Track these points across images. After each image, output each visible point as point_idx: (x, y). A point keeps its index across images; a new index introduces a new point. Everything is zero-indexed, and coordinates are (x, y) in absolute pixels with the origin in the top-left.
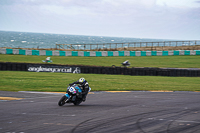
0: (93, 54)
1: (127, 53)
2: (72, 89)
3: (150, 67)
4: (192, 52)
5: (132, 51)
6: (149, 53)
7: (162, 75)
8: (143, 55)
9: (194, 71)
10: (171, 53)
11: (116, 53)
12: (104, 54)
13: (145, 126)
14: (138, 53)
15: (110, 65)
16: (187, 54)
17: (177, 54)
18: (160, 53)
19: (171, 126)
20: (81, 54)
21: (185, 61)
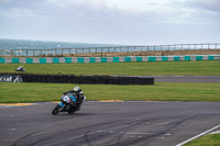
0: (36, 61)
1: (74, 60)
2: (66, 98)
3: (100, 74)
4: (145, 59)
5: (81, 58)
6: (98, 59)
7: (113, 83)
8: (92, 61)
9: (146, 79)
10: (122, 59)
11: (62, 60)
12: (49, 60)
13: (94, 139)
14: (87, 60)
15: (56, 73)
16: (139, 61)
17: (128, 61)
18: (110, 59)
19: (122, 139)
20: (23, 60)
21: (137, 68)
